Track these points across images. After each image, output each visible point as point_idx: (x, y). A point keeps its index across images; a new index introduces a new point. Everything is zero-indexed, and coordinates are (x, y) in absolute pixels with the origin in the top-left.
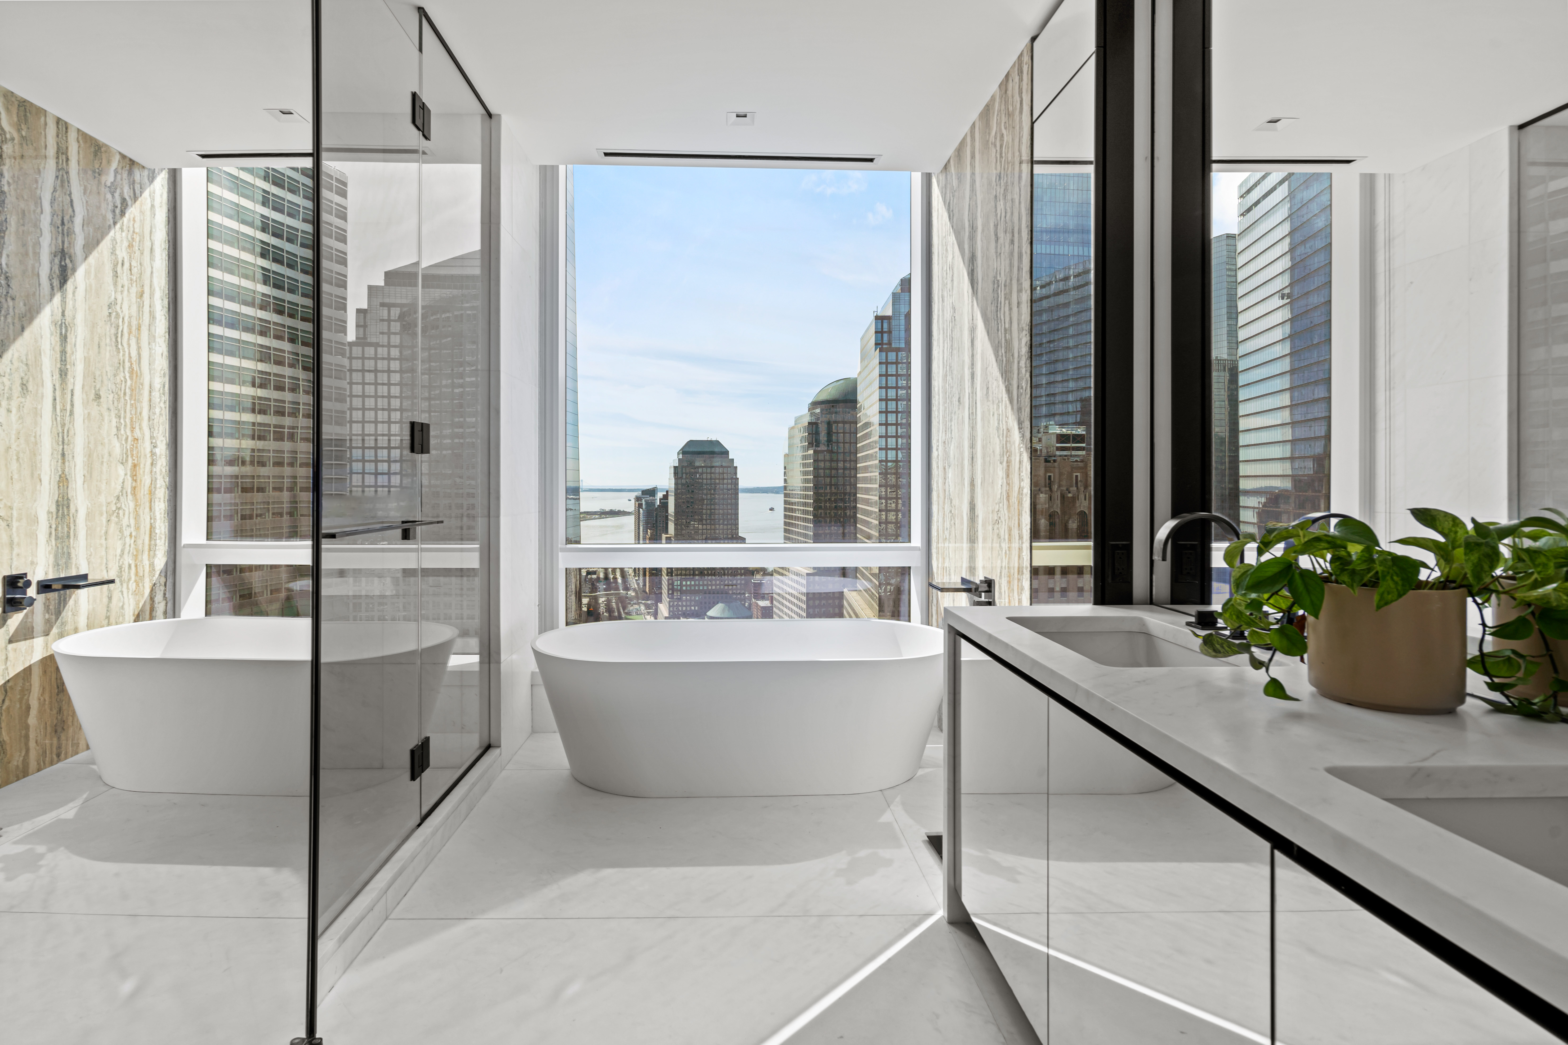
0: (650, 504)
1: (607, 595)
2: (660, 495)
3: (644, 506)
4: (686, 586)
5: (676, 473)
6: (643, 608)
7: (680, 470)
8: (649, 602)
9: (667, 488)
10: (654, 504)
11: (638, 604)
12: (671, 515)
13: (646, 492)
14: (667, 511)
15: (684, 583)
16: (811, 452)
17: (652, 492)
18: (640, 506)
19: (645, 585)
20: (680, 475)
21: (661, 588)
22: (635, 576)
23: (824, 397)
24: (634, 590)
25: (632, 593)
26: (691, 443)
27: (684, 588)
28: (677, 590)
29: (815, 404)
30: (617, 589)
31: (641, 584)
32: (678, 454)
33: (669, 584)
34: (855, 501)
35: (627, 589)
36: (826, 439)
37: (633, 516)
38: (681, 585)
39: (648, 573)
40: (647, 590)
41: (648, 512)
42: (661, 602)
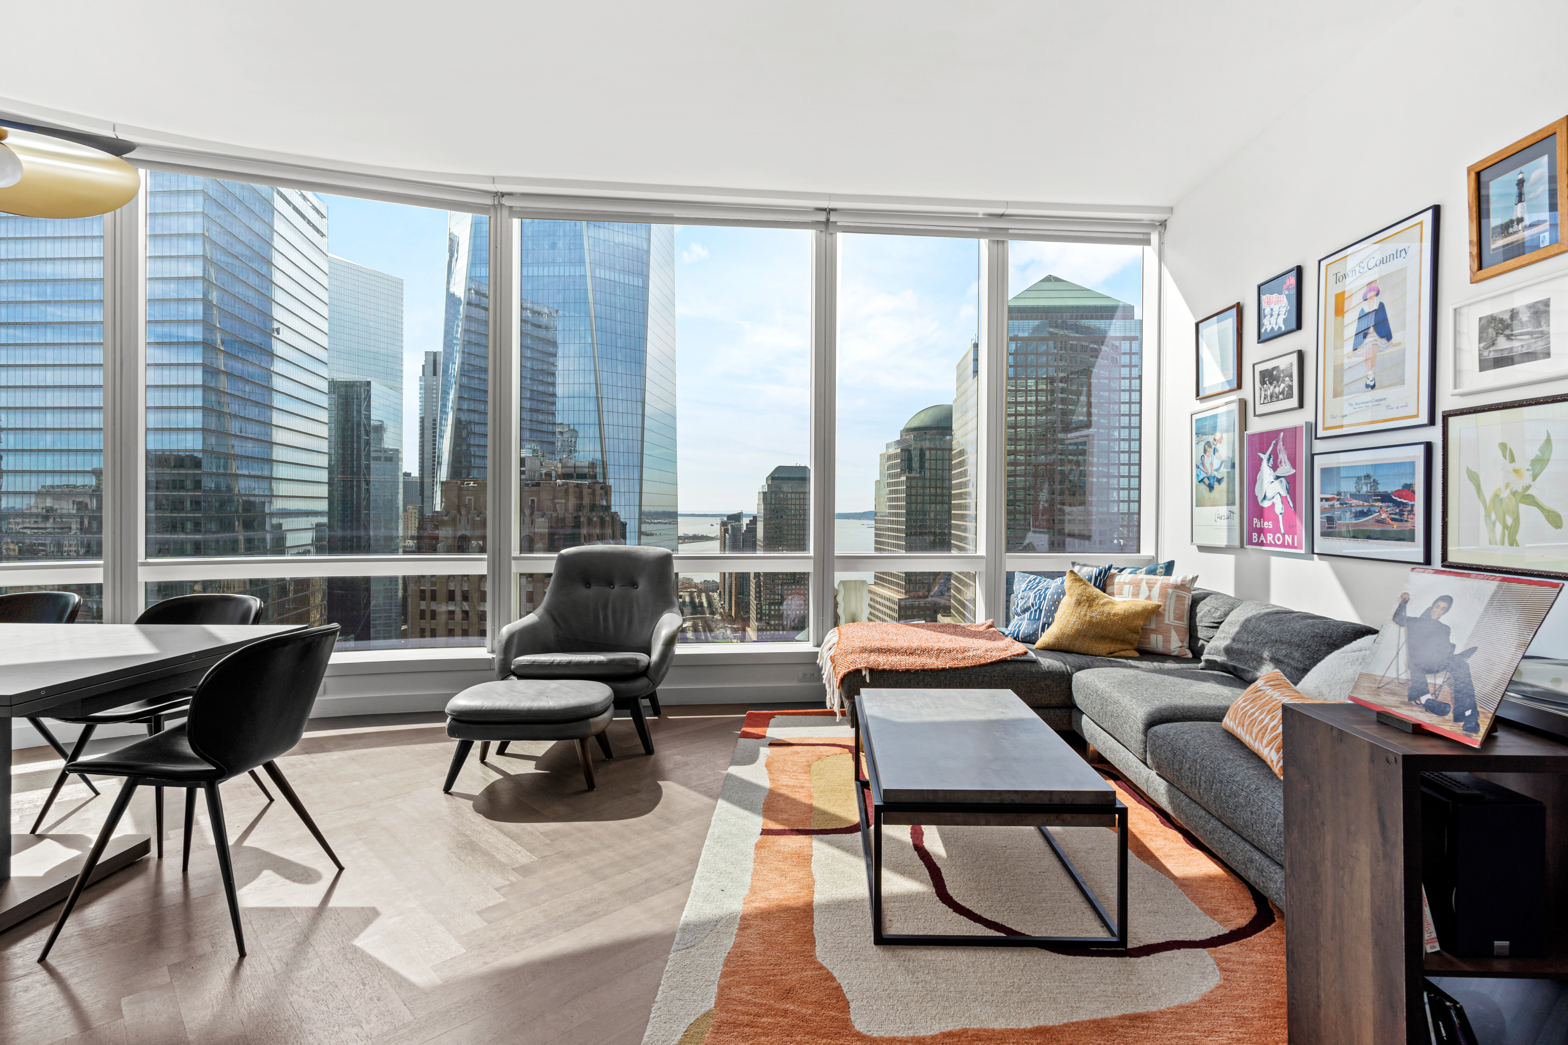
0: (736, 530)
1: (693, 618)
2: (745, 521)
3: (730, 531)
4: (775, 610)
5: (765, 499)
6: (729, 632)
7: (769, 496)
8: (735, 626)
9: (755, 512)
10: (740, 529)
11: (725, 627)
12: (760, 541)
13: (731, 517)
14: (755, 536)
15: (773, 607)
16: (903, 478)
17: (737, 517)
18: (726, 531)
19: (730, 609)
20: (769, 501)
21: (748, 612)
22: (720, 600)
23: (915, 424)
24: (721, 614)
25: (718, 617)
26: (779, 469)
27: (773, 613)
28: (765, 615)
29: (908, 430)
30: (703, 613)
31: (727, 608)
32: (767, 479)
33: (757, 609)
34: (950, 527)
35: (713, 613)
36: (918, 466)
37: (719, 541)
38: (770, 610)
39: (733, 598)
40: (733, 614)
41: (734, 537)
42: (749, 626)
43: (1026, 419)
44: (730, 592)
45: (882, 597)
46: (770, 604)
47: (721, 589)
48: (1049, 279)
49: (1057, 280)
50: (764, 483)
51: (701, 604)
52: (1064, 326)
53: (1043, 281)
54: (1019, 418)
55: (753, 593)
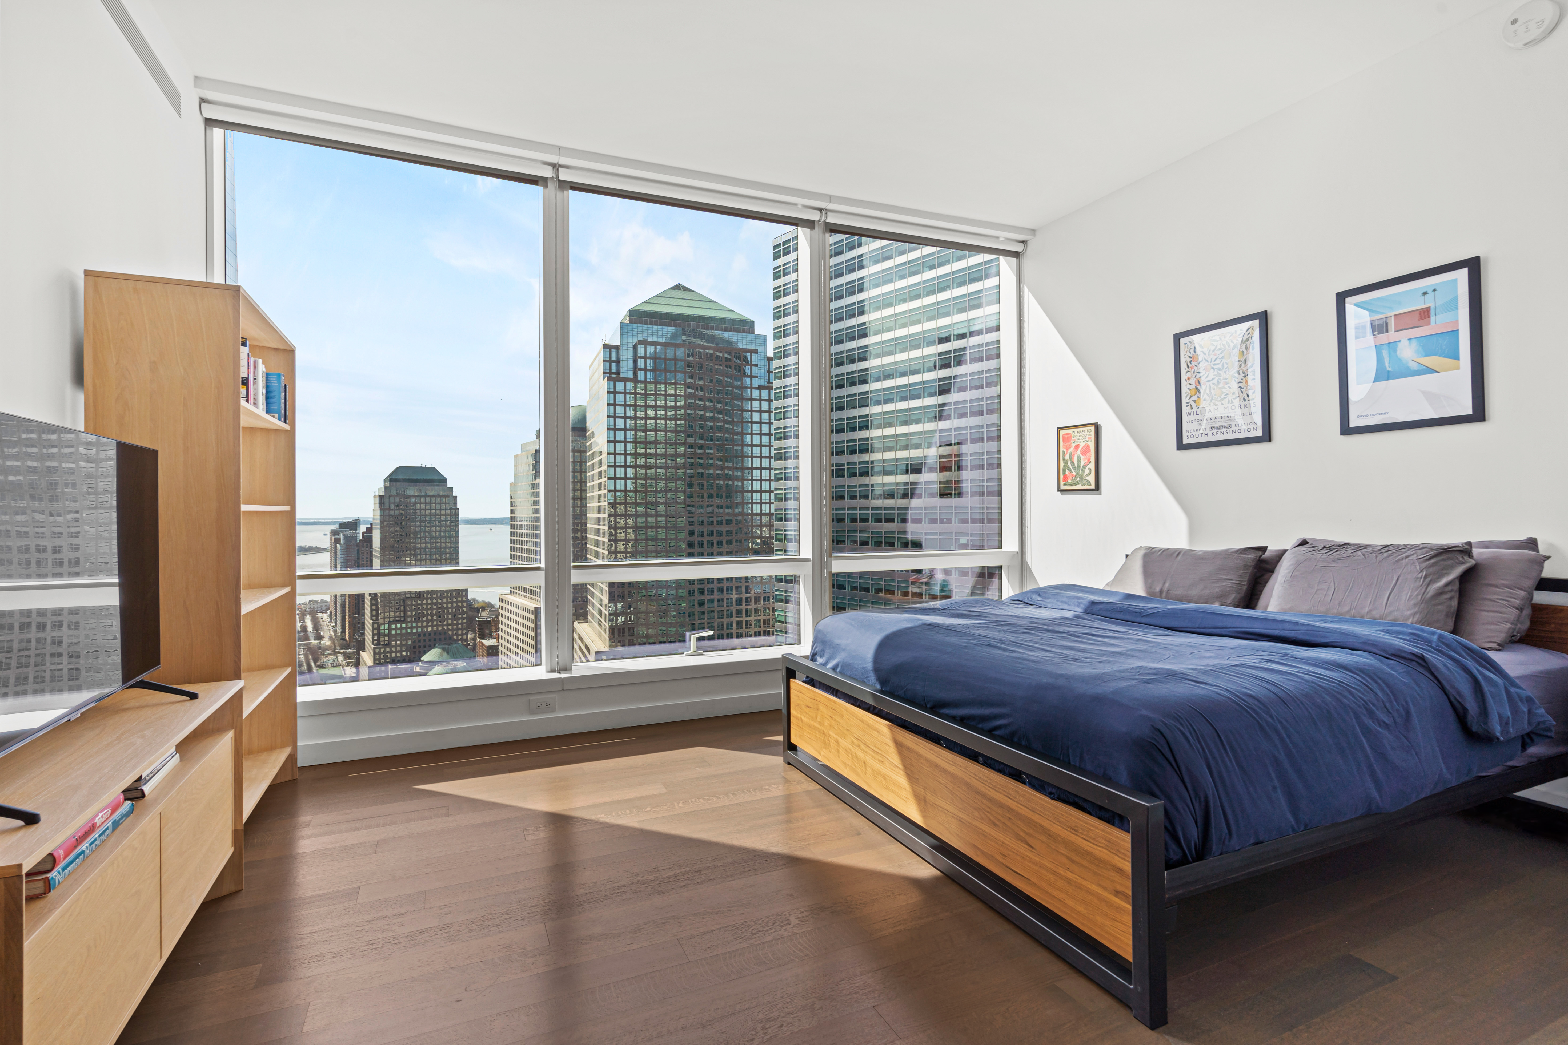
0: (349, 539)
2: (363, 528)
3: (342, 542)
5: (381, 503)
6: (340, 658)
7: (386, 500)
8: (349, 651)
9: (371, 520)
10: (354, 538)
11: (335, 654)
12: (376, 551)
13: (343, 525)
14: (371, 546)
15: (393, 626)
17: (353, 525)
18: (337, 541)
19: (343, 631)
20: (386, 506)
22: (331, 622)
26: (399, 469)
27: (393, 632)
28: (384, 635)
30: (307, 639)
31: (339, 631)
32: (385, 481)
33: (373, 629)
34: (586, 531)
37: (328, 553)
38: (390, 629)
39: (347, 618)
40: (347, 637)
41: (347, 548)
42: (364, 650)
43: (656, 423)
44: (343, 611)
45: (515, 606)
46: (390, 623)
47: (332, 609)
48: (678, 287)
49: (686, 289)
50: (382, 485)
51: (304, 629)
52: (694, 334)
53: (673, 288)
54: (649, 422)
55: (368, 611)
